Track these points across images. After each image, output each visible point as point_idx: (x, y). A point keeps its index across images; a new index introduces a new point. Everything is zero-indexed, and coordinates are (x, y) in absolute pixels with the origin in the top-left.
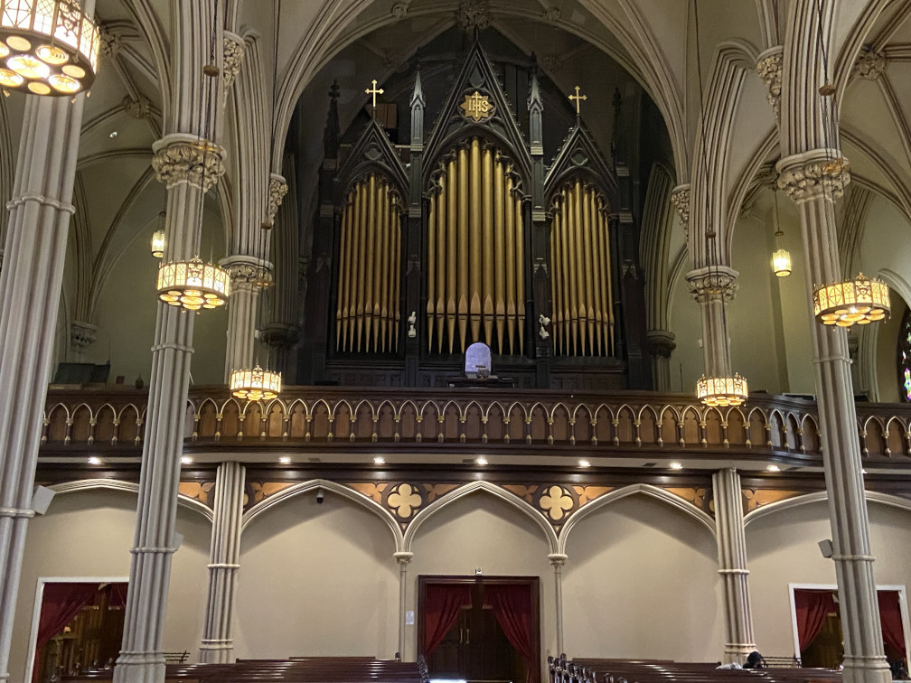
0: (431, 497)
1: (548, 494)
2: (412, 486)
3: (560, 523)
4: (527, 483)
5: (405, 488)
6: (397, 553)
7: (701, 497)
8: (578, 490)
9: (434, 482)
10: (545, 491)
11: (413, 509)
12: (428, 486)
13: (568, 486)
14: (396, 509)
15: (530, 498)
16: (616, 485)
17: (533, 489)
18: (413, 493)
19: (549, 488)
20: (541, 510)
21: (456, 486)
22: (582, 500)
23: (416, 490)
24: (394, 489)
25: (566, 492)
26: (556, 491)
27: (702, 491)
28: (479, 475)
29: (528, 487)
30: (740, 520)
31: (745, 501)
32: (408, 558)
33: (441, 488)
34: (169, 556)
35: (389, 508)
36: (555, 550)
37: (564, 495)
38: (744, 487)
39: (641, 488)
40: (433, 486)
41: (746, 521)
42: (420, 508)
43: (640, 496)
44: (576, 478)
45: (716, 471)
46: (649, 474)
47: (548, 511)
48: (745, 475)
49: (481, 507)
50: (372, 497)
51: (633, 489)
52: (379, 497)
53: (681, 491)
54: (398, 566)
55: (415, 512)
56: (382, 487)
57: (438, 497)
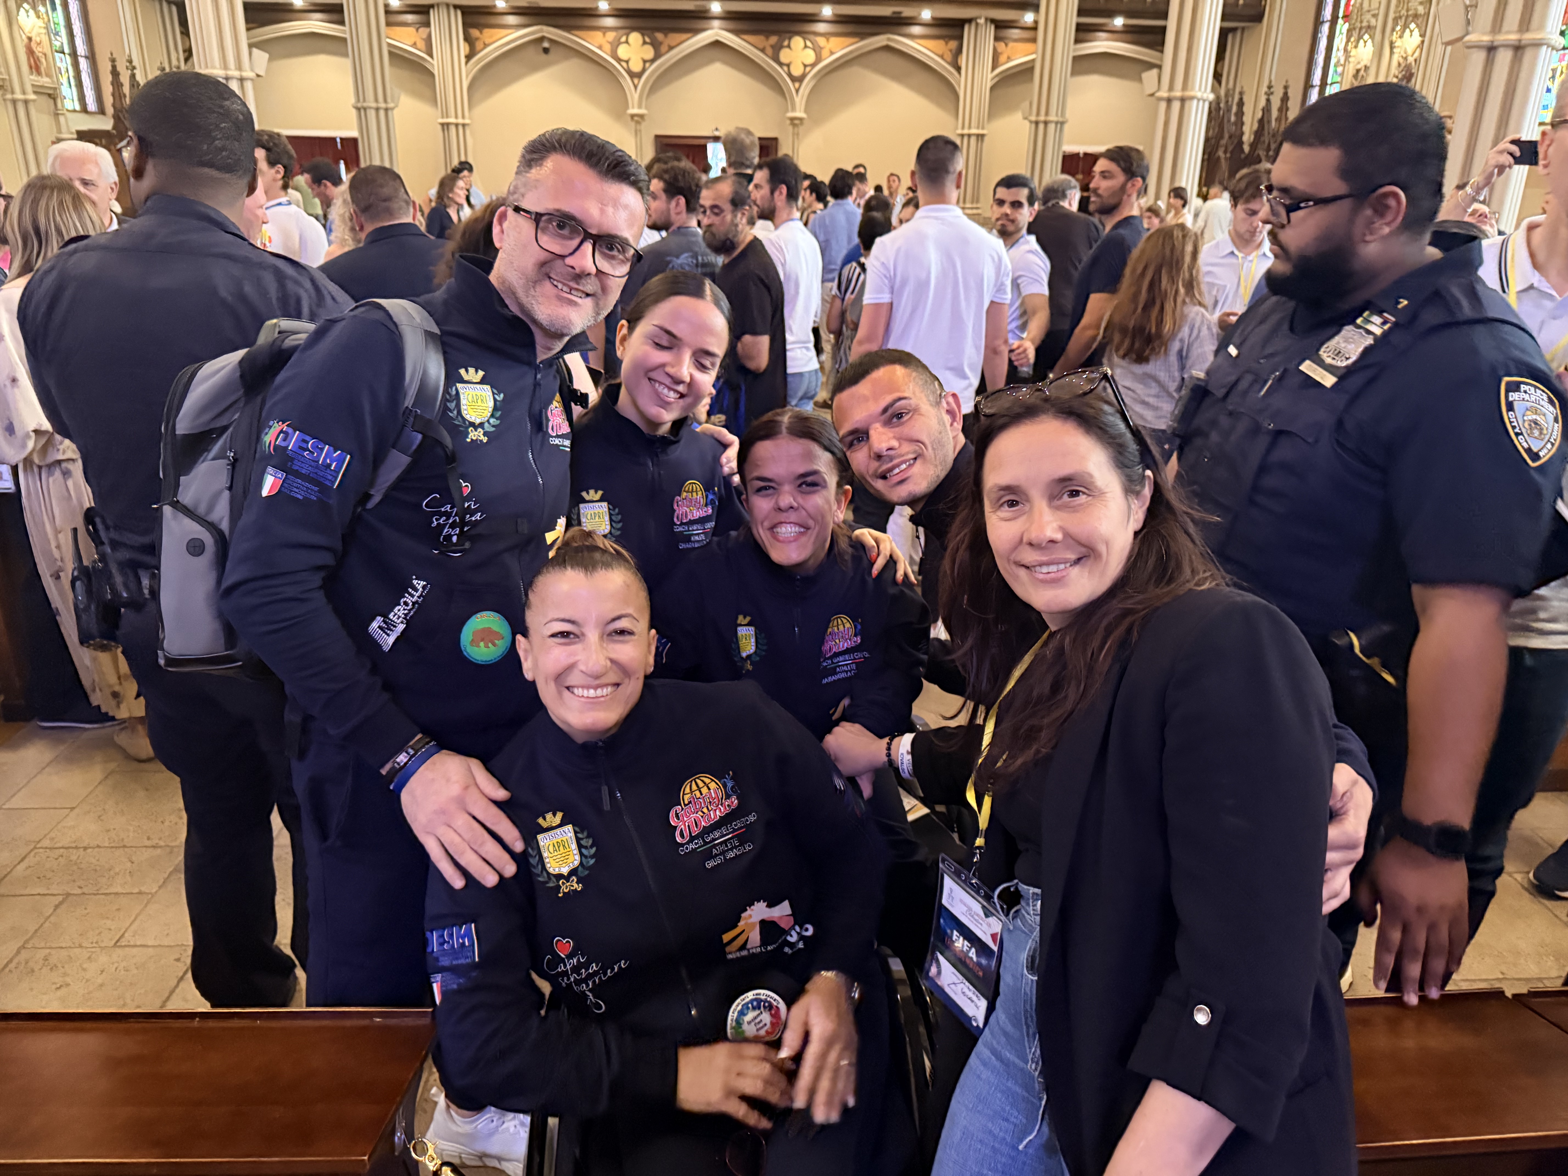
0: (664, 48)
1: (789, 46)
2: (643, 35)
3: (800, 79)
4: (767, 34)
5: (635, 38)
6: (632, 111)
7: (951, 51)
8: (821, 41)
9: (667, 31)
10: (786, 43)
11: (645, 62)
12: (659, 36)
13: (812, 37)
14: (627, 62)
15: (769, 51)
16: (862, 36)
17: (773, 39)
18: (645, 43)
19: (790, 39)
20: (781, 64)
21: (689, 35)
22: (825, 53)
23: (647, 40)
24: (624, 39)
25: (809, 44)
26: (797, 42)
27: (953, 44)
28: (716, 23)
29: (767, 38)
30: (987, 77)
31: (996, 55)
32: (642, 116)
33: (674, 38)
34: (390, 113)
35: (619, 60)
36: (794, 109)
37: (806, 47)
38: (997, 39)
39: (889, 39)
40: (666, 35)
41: (993, 79)
42: (652, 61)
43: (888, 48)
44: (821, 27)
45: (969, 21)
46: (897, 23)
47: (788, 65)
48: (1000, 26)
49: (718, 60)
50: (600, 48)
51: (880, 40)
52: (607, 47)
53: (931, 43)
54: (633, 124)
55: (647, 65)
56: (611, 35)
57: (671, 48)
